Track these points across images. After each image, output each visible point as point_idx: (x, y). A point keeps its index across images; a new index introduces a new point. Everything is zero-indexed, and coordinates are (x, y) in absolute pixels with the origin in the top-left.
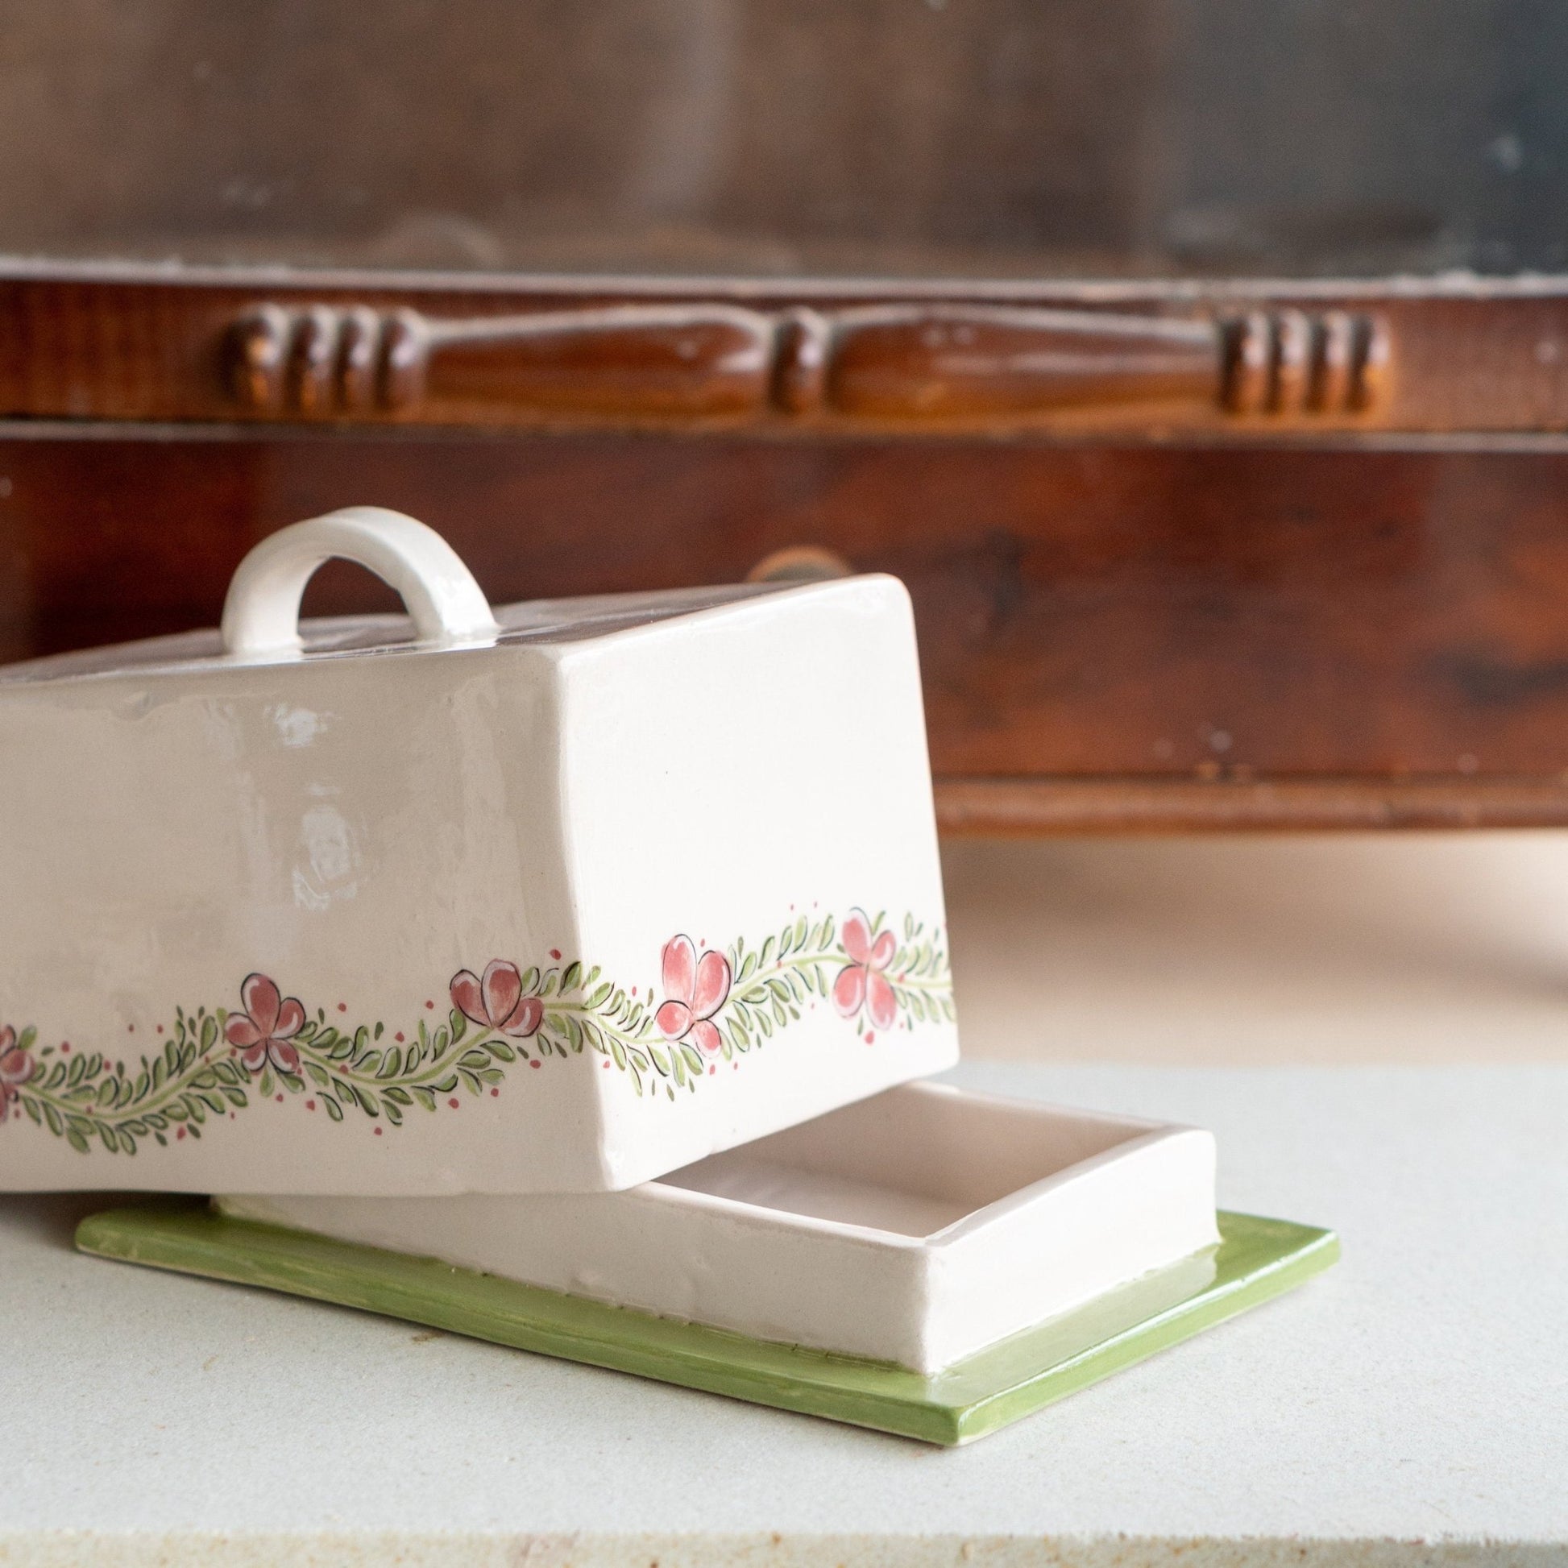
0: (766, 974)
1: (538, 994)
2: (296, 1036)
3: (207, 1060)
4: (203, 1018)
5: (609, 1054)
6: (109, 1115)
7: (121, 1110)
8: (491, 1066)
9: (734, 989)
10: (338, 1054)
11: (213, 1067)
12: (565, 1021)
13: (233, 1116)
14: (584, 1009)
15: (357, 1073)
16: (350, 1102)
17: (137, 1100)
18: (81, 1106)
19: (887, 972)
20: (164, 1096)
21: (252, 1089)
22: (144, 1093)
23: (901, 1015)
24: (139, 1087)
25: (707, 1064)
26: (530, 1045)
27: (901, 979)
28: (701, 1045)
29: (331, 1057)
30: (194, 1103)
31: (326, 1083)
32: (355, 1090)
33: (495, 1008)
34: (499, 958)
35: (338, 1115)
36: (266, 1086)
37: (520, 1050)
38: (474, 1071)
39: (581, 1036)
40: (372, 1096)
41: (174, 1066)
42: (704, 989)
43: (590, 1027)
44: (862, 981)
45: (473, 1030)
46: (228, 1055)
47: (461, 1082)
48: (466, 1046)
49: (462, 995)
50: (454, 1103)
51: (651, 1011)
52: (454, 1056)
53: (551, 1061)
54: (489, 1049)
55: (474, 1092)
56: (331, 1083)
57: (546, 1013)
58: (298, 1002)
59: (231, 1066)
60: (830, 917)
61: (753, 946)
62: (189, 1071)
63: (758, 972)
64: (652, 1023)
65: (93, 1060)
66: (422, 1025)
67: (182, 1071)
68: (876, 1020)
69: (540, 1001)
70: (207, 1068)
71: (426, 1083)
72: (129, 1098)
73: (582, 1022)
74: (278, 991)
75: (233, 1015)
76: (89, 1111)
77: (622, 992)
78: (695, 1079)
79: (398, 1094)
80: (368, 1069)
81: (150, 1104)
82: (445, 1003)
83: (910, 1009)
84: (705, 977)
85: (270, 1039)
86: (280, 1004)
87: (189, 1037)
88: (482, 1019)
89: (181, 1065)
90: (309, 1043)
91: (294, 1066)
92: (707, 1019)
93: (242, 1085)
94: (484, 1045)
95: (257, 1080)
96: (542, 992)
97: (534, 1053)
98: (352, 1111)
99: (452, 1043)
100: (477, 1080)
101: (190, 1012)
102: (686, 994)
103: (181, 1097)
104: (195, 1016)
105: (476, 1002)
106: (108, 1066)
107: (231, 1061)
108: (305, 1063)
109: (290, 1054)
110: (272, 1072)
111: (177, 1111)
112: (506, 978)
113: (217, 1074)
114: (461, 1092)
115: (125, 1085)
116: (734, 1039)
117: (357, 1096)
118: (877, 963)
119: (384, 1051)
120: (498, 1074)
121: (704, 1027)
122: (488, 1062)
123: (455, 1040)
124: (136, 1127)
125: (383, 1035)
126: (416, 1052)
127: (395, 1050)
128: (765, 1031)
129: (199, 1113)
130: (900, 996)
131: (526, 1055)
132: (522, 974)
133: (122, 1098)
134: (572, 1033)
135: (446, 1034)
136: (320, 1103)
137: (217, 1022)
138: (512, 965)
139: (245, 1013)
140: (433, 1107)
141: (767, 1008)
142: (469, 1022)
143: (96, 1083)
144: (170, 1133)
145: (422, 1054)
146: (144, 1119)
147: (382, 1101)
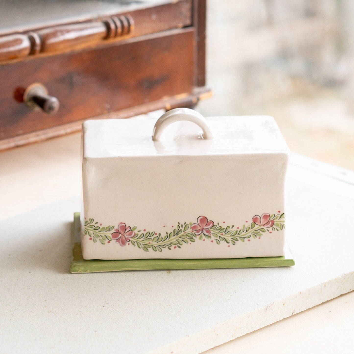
1: (274, 219)
2: (211, 228)
3: (185, 233)
4: (185, 225)
6: (155, 244)
7: (159, 243)
8: (260, 233)
10: (221, 231)
11: (186, 234)
12: (279, 224)
13: (190, 244)
14: (284, 222)
15: (225, 235)
16: (223, 240)
17: (164, 241)
18: (147, 242)
20: (171, 240)
21: (197, 239)
22: (166, 239)
24: (164, 238)
26: (270, 229)
29: (219, 232)
30: (180, 241)
33: (263, 222)
34: (266, 213)
35: (219, 243)
36: (201, 238)
39: (282, 227)
40: (229, 239)
41: (175, 234)
45: (256, 227)
46: (191, 232)
48: (254, 229)
49: (255, 220)
50: (249, 240)
52: (251, 231)
53: (275, 232)
55: (254, 238)
56: (218, 237)
57: (275, 223)
58: (213, 221)
59: (192, 234)
62: (179, 235)
65: (152, 233)
66: (244, 226)
67: (177, 235)
69: (274, 221)
70: (185, 234)
71: (243, 237)
72: (162, 240)
73: (283, 225)
74: (207, 219)
75: (194, 224)
76: (150, 243)
79: (235, 239)
80: (228, 234)
81: (167, 241)
82: (251, 221)
85: (203, 229)
86: (208, 222)
87: (181, 228)
88: (259, 224)
89: (177, 234)
90: (214, 229)
91: (209, 234)
93: (194, 238)
94: (259, 229)
95: (198, 237)
98: (223, 243)
99: (251, 229)
100: (256, 236)
103: (176, 240)
104: (183, 224)
105: (259, 221)
106: (156, 234)
107: (192, 233)
108: (212, 233)
109: (208, 231)
110: (203, 235)
111: (175, 243)
112: (266, 216)
113: (187, 235)
114: (251, 238)
115: (161, 238)
117: (225, 239)
119: (233, 231)
120: (261, 235)
124: (163, 246)
125: (233, 228)
126: (241, 231)
127: (236, 231)
129: (181, 243)
131: (268, 231)
132: (270, 215)
133: (159, 240)
135: (250, 227)
136: (215, 241)
137: (189, 225)
138: (269, 214)
139: (197, 223)
140: (243, 241)
142: (256, 225)
143: (152, 238)
144: (172, 247)
145: (243, 231)
146: (165, 244)
147: (231, 240)
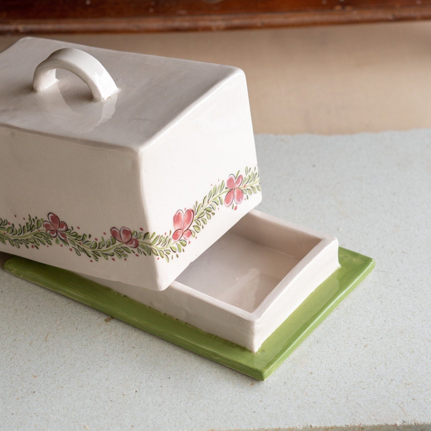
0: (204, 208)
1: (137, 238)
2: (65, 232)
3: (39, 230)
4: (37, 220)
5: (159, 255)
6: (11, 236)
7: (14, 236)
8: (124, 253)
9: (195, 217)
10: (78, 239)
11: (41, 232)
12: (145, 247)
13: (48, 246)
14: (151, 245)
15: (84, 245)
16: (82, 252)
17: (19, 235)
18: (2, 232)
19: (241, 187)
20: (27, 236)
21: (53, 241)
22: (21, 234)
23: (245, 196)
24: (19, 232)
25: (188, 242)
26: (135, 250)
27: (245, 186)
28: (186, 238)
29: (76, 239)
30: (36, 240)
31: (75, 245)
32: (84, 249)
33: (124, 239)
34: (125, 227)
35: (79, 254)
36: (57, 242)
37: (132, 251)
38: (119, 253)
39: (150, 251)
40: (89, 252)
41: (29, 229)
42: (186, 222)
43: (153, 249)
44: (233, 193)
45: (118, 243)
46: (45, 231)
47: (115, 254)
48: (116, 246)
49: (114, 233)
50: (113, 259)
51: (171, 237)
52: (113, 248)
53: (142, 256)
54: (123, 248)
55: (119, 258)
56: (76, 245)
57: (140, 243)
58: (65, 223)
59: (47, 234)
60: (223, 181)
61: (200, 202)
62: (34, 232)
63: (202, 208)
64: (171, 240)
65: (5, 221)
66: (103, 238)
67: (32, 231)
68: (237, 202)
69: (137, 240)
70: (39, 232)
71: (105, 253)
72: (17, 233)
73: (151, 248)
74: (59, 219)
75: (45, 221)
76: (5, 233)
77: (162, 236)
78: (184, 248)
79: (97, 253)
80: (87, 245)
81: (23, 236)
82: (109, 234)
83: (247, 194)
84: (186, 218)
85: (58, 230)
86: (60, 222)
87: (33, 223)
88: (120, 241)
89: (31, 229)
90: (69, 234)
91: (65, 239)
92: (187, 230)
93: (50, 239)
94: (121, 247)
95: (54, 239)
96: (138, 238)
97: (137, 252)
98: (82, 254)
100: (120, 255)
101: (33, 217)
102: (181, 226)
103: (32, 237)
105: (118, 236)
106: (9, 224)
107: (46, 232)
108: (68, 239)
109: (64, 235)
110: (59, 239)
111: (31, 241)
112: (127, 232)
113: (42, 235)
114: (115, 257)
115: (15, 230)
116: (196, 230)
117: (85, 251)
118: (237, 186)
119: (92, 241)
120: (126, 255)
121: (186, 233)
122: (123, 252)
123: (113, 244)
124: (19, 241)
125: (91, 238)
126: (101, 244)
127: (95, 242)
128: (204, 223)
129: (38, 243)
130: (244, 191)
131: (134, 252)
132: (132, 232)
133: (14, 233)
134: (147, 249)
135: (110, 242)
136: (73, 250)
137: (41, 222)
138: (129, 229)
139: (49, 222)
140: (107, 259)
141: (205, 217)
142: (117, 241)
143: (6, 227)
144: (30, 245)
145: (103, 245)
146: (21, 240)
147: (92, 254)
